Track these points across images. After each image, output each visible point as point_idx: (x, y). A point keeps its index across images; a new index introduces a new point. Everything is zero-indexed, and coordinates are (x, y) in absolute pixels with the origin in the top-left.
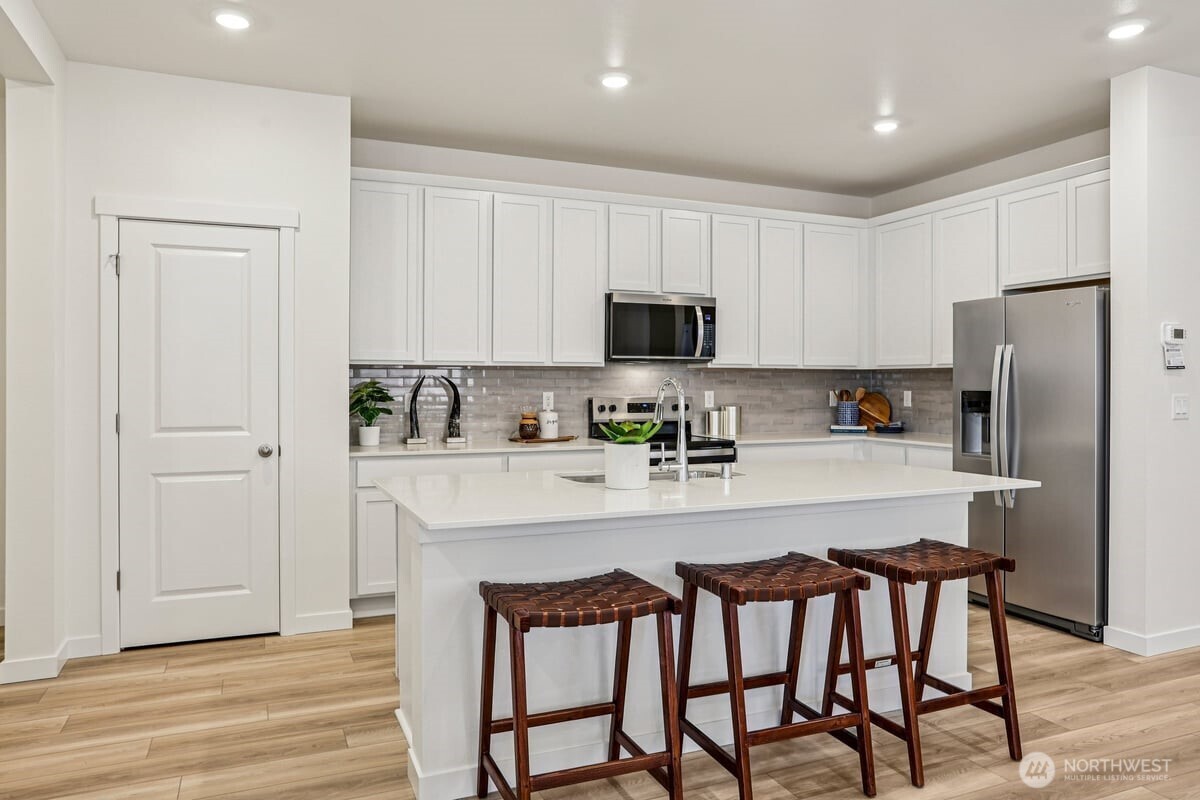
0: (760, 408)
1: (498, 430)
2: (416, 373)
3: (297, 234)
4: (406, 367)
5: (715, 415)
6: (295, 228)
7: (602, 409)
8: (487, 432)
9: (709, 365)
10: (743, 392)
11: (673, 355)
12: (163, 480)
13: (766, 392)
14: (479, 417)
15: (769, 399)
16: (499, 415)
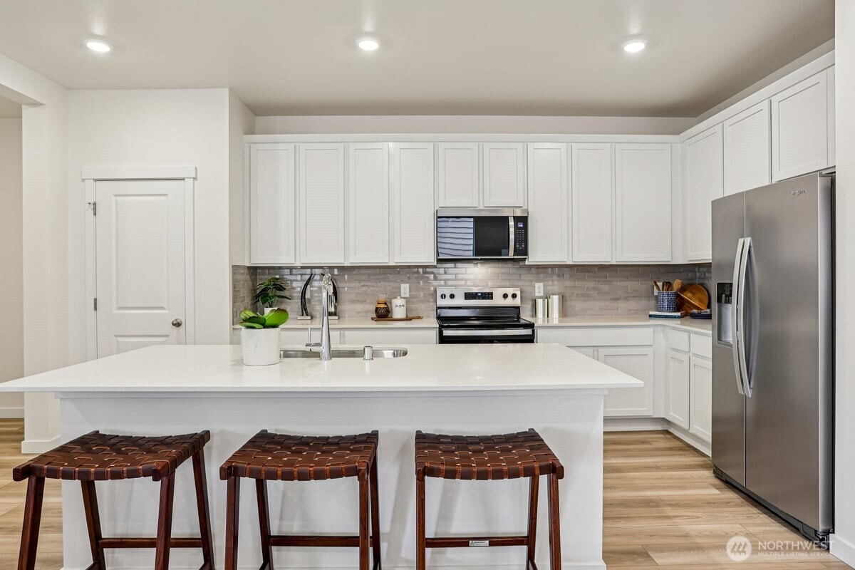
0: (586, 296)
1: (367, 312)
2: (308, 271)
3: (195, 182)
4: (303, 268)
5: (540, 302)
6: (194, 178)
7: (443, 296)
8: (359, 313)
9: (527, 263)
10: (568, 283)
11: (501, 255)
12: (120, 339)
13: (591, 284)
14: (353, 302)
15: (594, 289)
16: (368, 301)
